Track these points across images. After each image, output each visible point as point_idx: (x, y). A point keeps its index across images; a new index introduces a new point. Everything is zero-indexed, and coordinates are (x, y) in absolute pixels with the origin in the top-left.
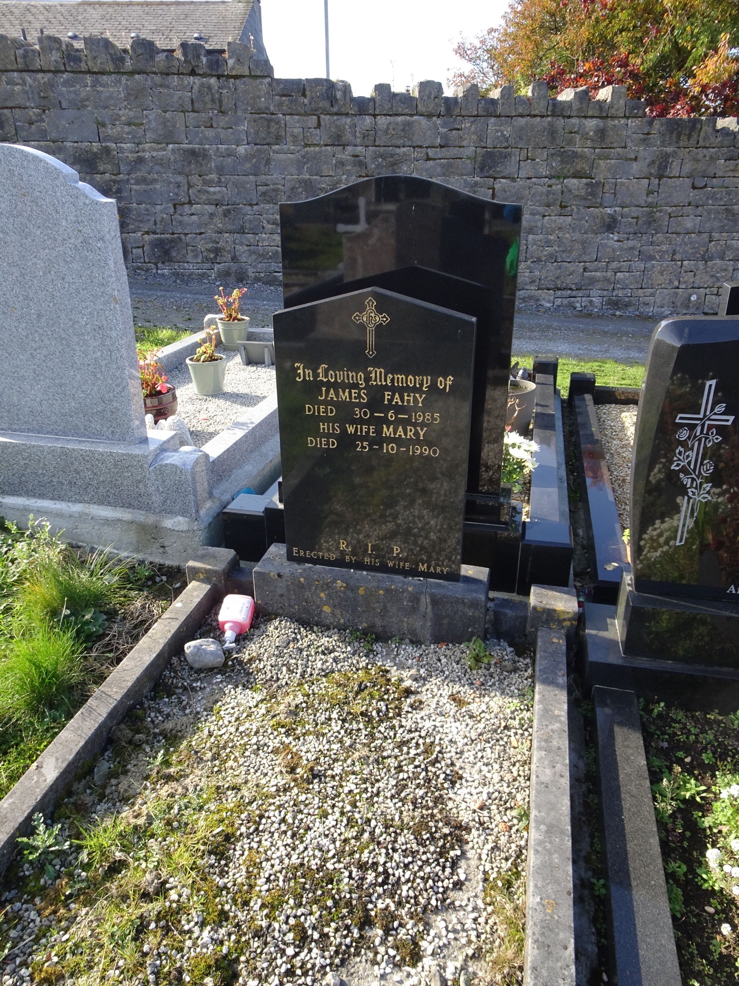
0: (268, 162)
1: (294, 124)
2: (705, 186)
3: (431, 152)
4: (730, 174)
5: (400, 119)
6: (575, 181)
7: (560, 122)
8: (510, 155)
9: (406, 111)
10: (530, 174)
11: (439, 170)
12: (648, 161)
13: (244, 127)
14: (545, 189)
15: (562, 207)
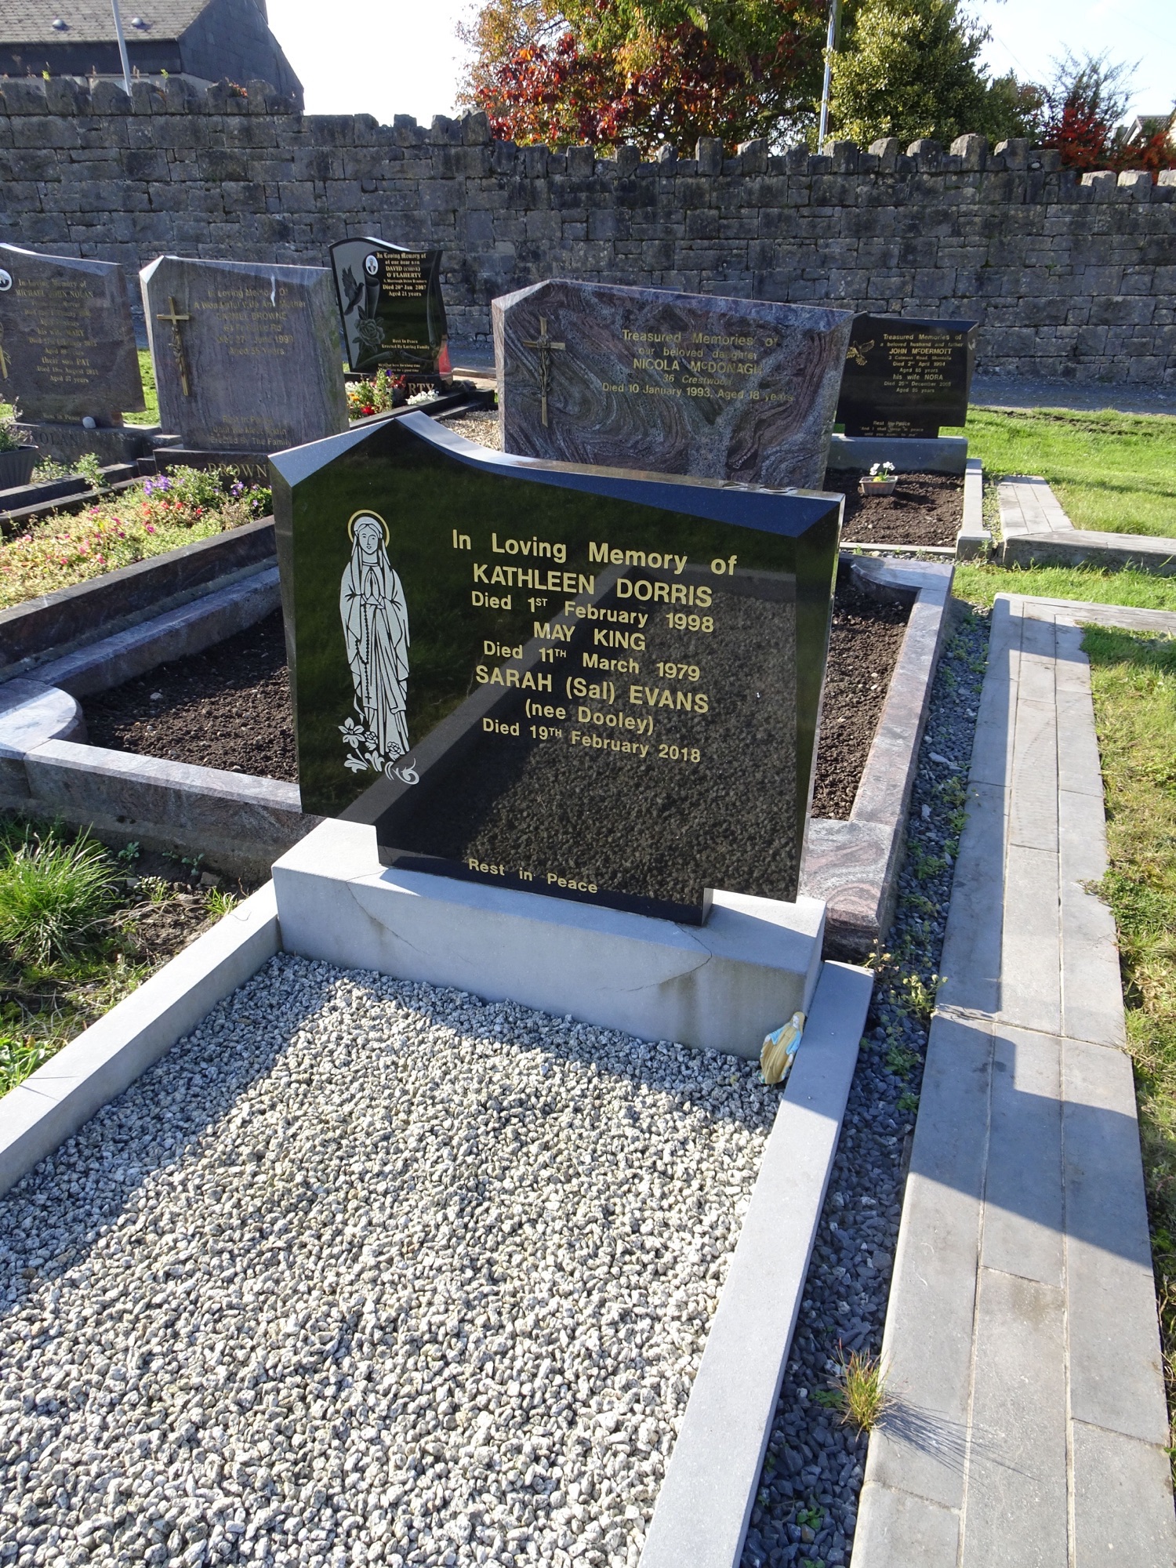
2: (376, 190)
3: (74, 154)
4: (400, 175)
5: (35, 119)
6: (232, 184)
8: (155, 156)
9: (38, 111)
10: (183, 177)
11: (86, 172)
12: (305, 161)
14: (203, 193)
15: (227, 213)
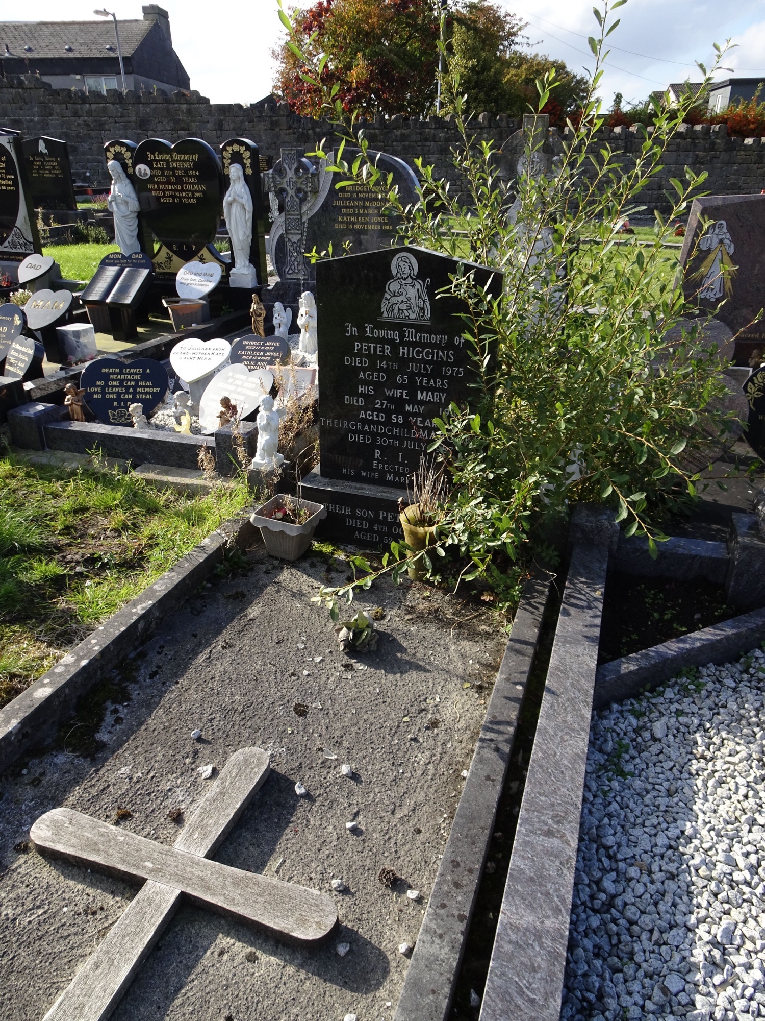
0: (48, 124)
1: (57, 108)
3: (117, 119)
7: (171, 106)
8: (151, 120)
9: (103, 102)
13: (36, 109)
